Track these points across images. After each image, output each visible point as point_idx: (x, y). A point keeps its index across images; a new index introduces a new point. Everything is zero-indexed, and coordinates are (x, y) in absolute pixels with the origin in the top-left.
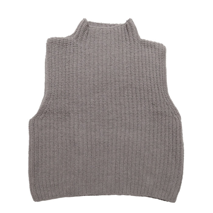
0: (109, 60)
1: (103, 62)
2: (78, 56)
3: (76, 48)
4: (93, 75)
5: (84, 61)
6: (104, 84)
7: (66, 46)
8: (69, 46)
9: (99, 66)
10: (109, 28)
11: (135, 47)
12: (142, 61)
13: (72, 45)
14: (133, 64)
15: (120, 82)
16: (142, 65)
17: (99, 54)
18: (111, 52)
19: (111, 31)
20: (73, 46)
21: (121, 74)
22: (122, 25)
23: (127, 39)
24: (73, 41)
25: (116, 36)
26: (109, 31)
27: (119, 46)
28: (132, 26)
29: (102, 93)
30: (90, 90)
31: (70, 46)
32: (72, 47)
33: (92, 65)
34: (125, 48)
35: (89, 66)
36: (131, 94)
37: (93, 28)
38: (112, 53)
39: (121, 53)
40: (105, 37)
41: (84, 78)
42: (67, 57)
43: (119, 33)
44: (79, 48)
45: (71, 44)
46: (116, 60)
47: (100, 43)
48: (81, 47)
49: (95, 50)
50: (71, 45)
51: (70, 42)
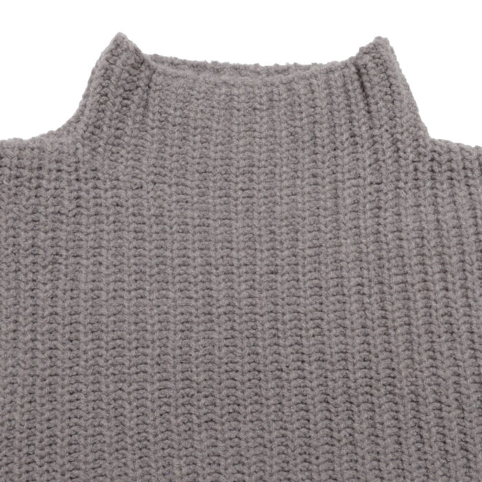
0: (265, 246)
1: (234, 253)
2: (104, 226)
3: (90, 185)
4: (180, 327)
5: (133, 252)
6: (238, 377)
7: (35, 183)
8: (49, 181)
9: (213, 277)
10: (265, 85)
11: (398, 180)
12: (440, 254)
13: (69, 173)
14: (394, 271)
15: (328, 366)
16: (445, 272)
17: (207, 210)
18: (275, 203)
19: (276, 97)
20: (73, 177)
21: (329, 323)
22: (330, 70)
23: (358, 139)
24: (75, 154)
25: (298, 123)
26: (265, 98)
27: (314, 171)
28: (389, 72)
29: (234, 424)
30: (165, 408)
31: (56, 179)
32: (69, 182)
33: (178, 270)
34: (348, 184)
35: (159, 278)
36: (389, 431)
37: (177, 77)
38: (278, 208)
39: (325, 209)
40: (243, 128)
41: (134, 344)
42: (42, 235)
43: (318, 110)
44: (109, 184)
45: (64, 167)
46: (300, 245)
47: (212, 155)
48: (117, 179)
49: (188, 191)
50: (64, 175)
51: (57, 162)
